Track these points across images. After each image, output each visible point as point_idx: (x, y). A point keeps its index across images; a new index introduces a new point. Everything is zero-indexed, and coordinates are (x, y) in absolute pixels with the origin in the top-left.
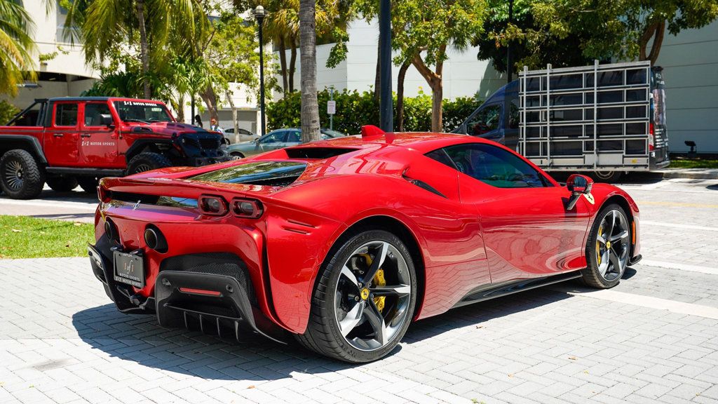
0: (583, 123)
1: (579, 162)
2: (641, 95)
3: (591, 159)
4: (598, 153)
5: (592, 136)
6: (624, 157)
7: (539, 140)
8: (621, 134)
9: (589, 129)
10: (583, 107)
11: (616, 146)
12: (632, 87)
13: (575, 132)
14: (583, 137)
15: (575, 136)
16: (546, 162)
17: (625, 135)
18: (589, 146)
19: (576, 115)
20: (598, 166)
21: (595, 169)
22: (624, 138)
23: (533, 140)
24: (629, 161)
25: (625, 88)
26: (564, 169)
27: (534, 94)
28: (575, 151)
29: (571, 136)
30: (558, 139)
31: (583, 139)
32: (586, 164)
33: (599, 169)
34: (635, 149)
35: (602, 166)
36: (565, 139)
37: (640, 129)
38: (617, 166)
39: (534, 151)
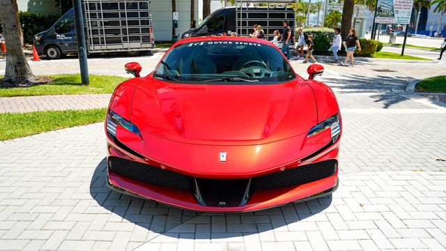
0: (121, 27)
1: (121, 47)
2: (145, 14)
3: (126, 45)
4: (130, 42)
5: (126, 34)
6: (141, 44)
7: (99, 36)
9: (124, 31)
10: (120, 19)
11: (137, 39)
12: (142, 10)
13: (117, 32)
15: (117, 34)
16: (104, 47)
18: (125, 39)
19: (117, 23)
20: (130, 48)
21: (129, 50)
22: (141, 35)
23: (96, 36)
24: (144, 46)
25: (139, 11)
27: (93, 12)
28: (118, 41)
29: (115, 34)
30: (109, 36)
31: (121, 35)
32: (124, 48)
33: (131, 50)
34: (146, 40)
35: (132, 48)
36: (112, 36)
37: (147, 30)
38: (138, 48)
39: (96, 42)
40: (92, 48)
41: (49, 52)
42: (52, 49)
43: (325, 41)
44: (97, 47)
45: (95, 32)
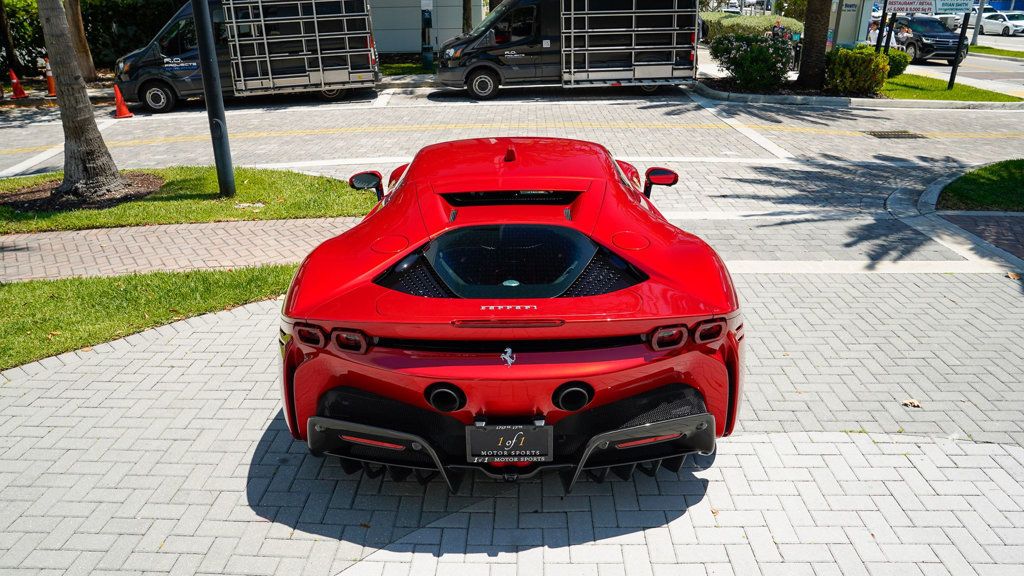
0: (303, 37)
1: (304, 81)
3: (316, 77)
4: (324, 70)
5: (315, 52)
6: (350, 73)
7: (256, 58)
8: (344, 48)
9: (311, 44)
10: (300, 19)
11: (340, 62)
13: (295, 47)
14: (305, 53)
15: (296, 53)
16: (268, 83)
17: (348, 50)
18: (314, 64)
19: (294, 28)
20: (325, 84)
21: (324, 88)
22: (348, 53)
23: (248, 59)
24: (355, 77)
26: (290, 91)
28: (298, 69)
29: (292, 53)
30: (278, 57)
31: (305, 55)
32: (312, 82)
33: (327, 88)
34: (360, 64)
35: (330, 84)
36: (285, 56)
37: (362, 42)
38: (344, 83)
39: (250, 72)
40: (241, 85)
41: (148, 96)
42: (155, 90)
43: (766, 60)
44: (254, 84)
45: (246, 50)
